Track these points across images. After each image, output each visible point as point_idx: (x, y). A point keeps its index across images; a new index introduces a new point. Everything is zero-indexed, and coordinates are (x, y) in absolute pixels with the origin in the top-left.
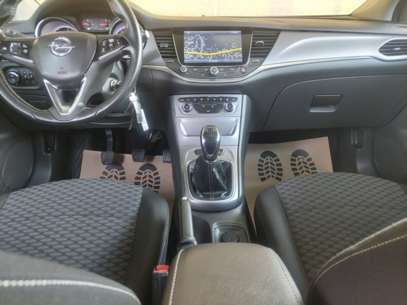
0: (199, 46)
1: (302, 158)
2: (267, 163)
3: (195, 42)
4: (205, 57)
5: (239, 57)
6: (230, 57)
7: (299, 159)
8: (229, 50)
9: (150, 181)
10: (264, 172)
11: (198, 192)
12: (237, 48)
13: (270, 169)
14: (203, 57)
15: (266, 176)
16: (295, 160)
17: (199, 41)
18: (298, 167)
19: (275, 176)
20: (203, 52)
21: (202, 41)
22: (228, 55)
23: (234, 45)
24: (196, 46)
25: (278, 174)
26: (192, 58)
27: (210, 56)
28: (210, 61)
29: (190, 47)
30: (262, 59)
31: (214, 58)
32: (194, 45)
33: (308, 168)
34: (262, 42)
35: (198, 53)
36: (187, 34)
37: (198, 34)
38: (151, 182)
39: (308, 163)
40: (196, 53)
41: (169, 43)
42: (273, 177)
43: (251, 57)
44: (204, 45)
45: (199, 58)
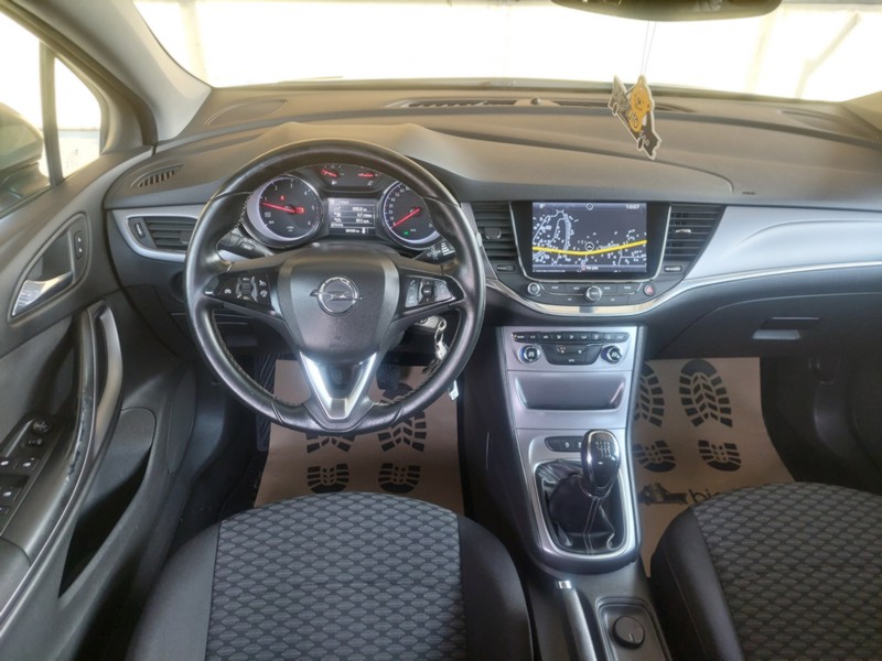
0: (563, 235)
1: (702, 377)
3: (554, 229)
4: (574, 258)
5: (641, 260)
6: (623, 260)
7: (696, 378)
8: (621, 244)
11: (562, 534)
12: (637, 240)
14: (569, 260)
16: (687, 382)
17: (563, 224)
18: (694, 397)
19: (650, 414)
20: (570, 249)
21: (569, 225)
22: (618, 256)
23: (631, 235)
24: (556, 236)
25: (655, 411)
26: (549, 262)
27: (583, 257)
28: (584, 266)
29: (544, 237)
30: (684, 265)
31: (590, 262)
32: (551, 232)
33: (712, 398)
34: (689, 231)
35: (560, 251)
36: (538, 209)
37: (560, 209)
38: (410, 423)
39: (714, 388)
40: (556, 250)
41: (502, 228)
42: (645, 416)
43: (666, 259)
44: (573, 233)
45: (562, 261)
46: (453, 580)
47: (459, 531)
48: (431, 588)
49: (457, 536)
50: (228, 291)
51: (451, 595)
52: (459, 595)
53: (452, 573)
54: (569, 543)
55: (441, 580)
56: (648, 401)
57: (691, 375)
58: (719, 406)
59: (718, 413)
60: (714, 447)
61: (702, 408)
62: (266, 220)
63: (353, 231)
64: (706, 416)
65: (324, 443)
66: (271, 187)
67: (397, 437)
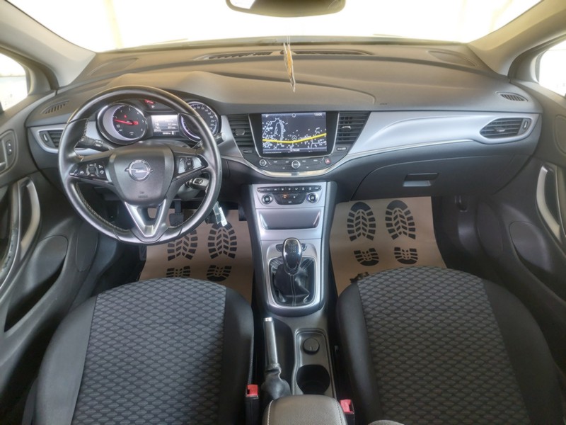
0: (279, 132)
1: (399, 211)
2: (358, 218)
3: (274, 128)
4: (286, 145)
5: (323, 144)
6: (313, 145)
7: (396, 211)
8: (312, 136)
9: (225, 241)
10: (355, 228)
11: (280, 296)
12: (321, 133)
13: (361, 225)
14: (283, 146)
15: (356, 234)
16: (390, 213)
17: (279, 126)
18: (393, 222)
19: (367, 233)
20: (284, 140)
21: (282, 126)
22: (311, 143)
23: (318, 130)
24: (276, 133)
25: (370, 231)
26: (272, 147)
27: (291, 144)
28: (292, 149)
29: (269, 133)
30: (348, 146)
31: (295, 147)
32: (273, 131)
33: (405, 223)
34: (349, 127)
35: (278, 141)
36: (265, 118)
37: (277, 117)
38: (227, 242)
39: (406, 217)
40: (276, 141)
41: (245, 129)
42: (364, 234)
43: (337, 143)
44: (285, 131)
45: (279, 147)
46: (219, 321)
47: (226, 296)
48: (207, 325)
49: (224, 299)
50: (82, 172)
51: (218, 329)
52: (222, 329)
53: (219, 318)
54: (284, 301)
55: (212, 322)
56: (366, 226)
57: (392, 209)
58: (408, 227)
59: (408, 232)
60: (403, 251)
61: (398, 228)
62: (117, 129)
63: (167, 133)
64: (400, 233)
65: (178, 255)
66: (118, 111)
67: (220, 250)
